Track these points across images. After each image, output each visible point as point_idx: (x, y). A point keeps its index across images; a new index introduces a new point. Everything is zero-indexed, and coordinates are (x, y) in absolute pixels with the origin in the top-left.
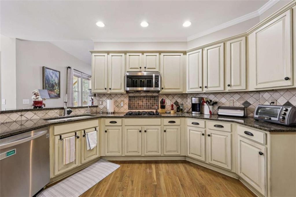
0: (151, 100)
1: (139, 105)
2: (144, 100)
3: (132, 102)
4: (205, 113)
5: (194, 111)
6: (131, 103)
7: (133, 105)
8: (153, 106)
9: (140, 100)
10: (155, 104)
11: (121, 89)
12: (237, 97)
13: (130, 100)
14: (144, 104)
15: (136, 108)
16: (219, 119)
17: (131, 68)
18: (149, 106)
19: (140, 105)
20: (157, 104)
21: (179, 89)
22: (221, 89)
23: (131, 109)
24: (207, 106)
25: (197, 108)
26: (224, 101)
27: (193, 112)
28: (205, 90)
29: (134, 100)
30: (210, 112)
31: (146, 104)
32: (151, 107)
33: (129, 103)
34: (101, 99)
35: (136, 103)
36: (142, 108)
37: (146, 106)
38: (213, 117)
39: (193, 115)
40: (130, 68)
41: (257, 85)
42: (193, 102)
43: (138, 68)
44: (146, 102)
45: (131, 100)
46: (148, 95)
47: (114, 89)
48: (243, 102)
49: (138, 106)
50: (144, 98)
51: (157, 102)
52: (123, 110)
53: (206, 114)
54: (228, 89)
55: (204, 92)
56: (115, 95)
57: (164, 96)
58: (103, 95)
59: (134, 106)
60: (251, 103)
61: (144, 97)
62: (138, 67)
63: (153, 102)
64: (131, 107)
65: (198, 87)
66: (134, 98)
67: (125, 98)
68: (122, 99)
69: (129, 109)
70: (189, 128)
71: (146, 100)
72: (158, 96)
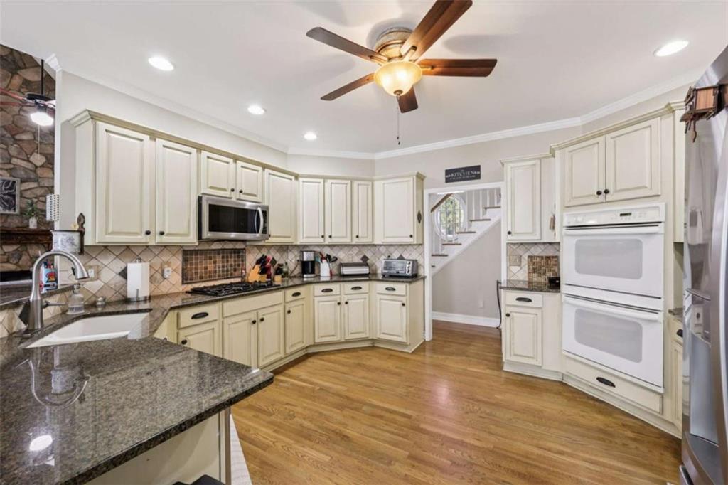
0: (231, 257)
1: (208, 270)
2: (219, 259)
3: (191, 264)
4: (322, 275)
5: (306, 273)
6: (189, 266)
7: (194, 271)
8: (235, 270)
9: (210, 258)
10: (239, 265)
11: (187, 235)
12: (356, 250)
13: (185, 260)
14: (219, 268)
15: (201, 278)
16: (342, 279)
17: (211, 188)
18: (227, 271)
19: (210, 271)
20: (243, 265)
21: (289, 237)
22: (347, 240)
23: (189, 281)
24: (327, 265)
25: (308, 267)
26: (343, 256)
27: (305, 276)
28: (328, 241)
29: (197, 259)
30: (331, 272)
31: (223, 267)
32: (232, 274)
33: (183, 269)
34: (93, 262)
35: (201, 268)
36: (215, 276)
37: (223, 271)
38: (334, 279)
39: (305, 279)
40: (209, 186)
41: (384, 237)
42: (305, 259)
43: (225, 190)
44: (223, 262)
45: (187, 261)
46: (227, 247)
47: (169, 235)
48: (361, 256)
49: (206, 273)
50: (219, 254)
51: (242, 261)
52: (168, 288)
53: (325, 275)
54: (355, 241)
55: (327, 243)
56: (143, 249)
57: (255, 248)
58: (103, 248)
59: (196, 273)
60: (369, 257)
61: (218, 251)
62: (226, 188)
63: (235, 261)
64: (189, 277)
65: (317, 235)
66: (197, 254)
67: (174, 255)
68: (165, 259)
69: (183, 283)
70: (316, 299)
71: (223, 257)
72: (244, 249)
